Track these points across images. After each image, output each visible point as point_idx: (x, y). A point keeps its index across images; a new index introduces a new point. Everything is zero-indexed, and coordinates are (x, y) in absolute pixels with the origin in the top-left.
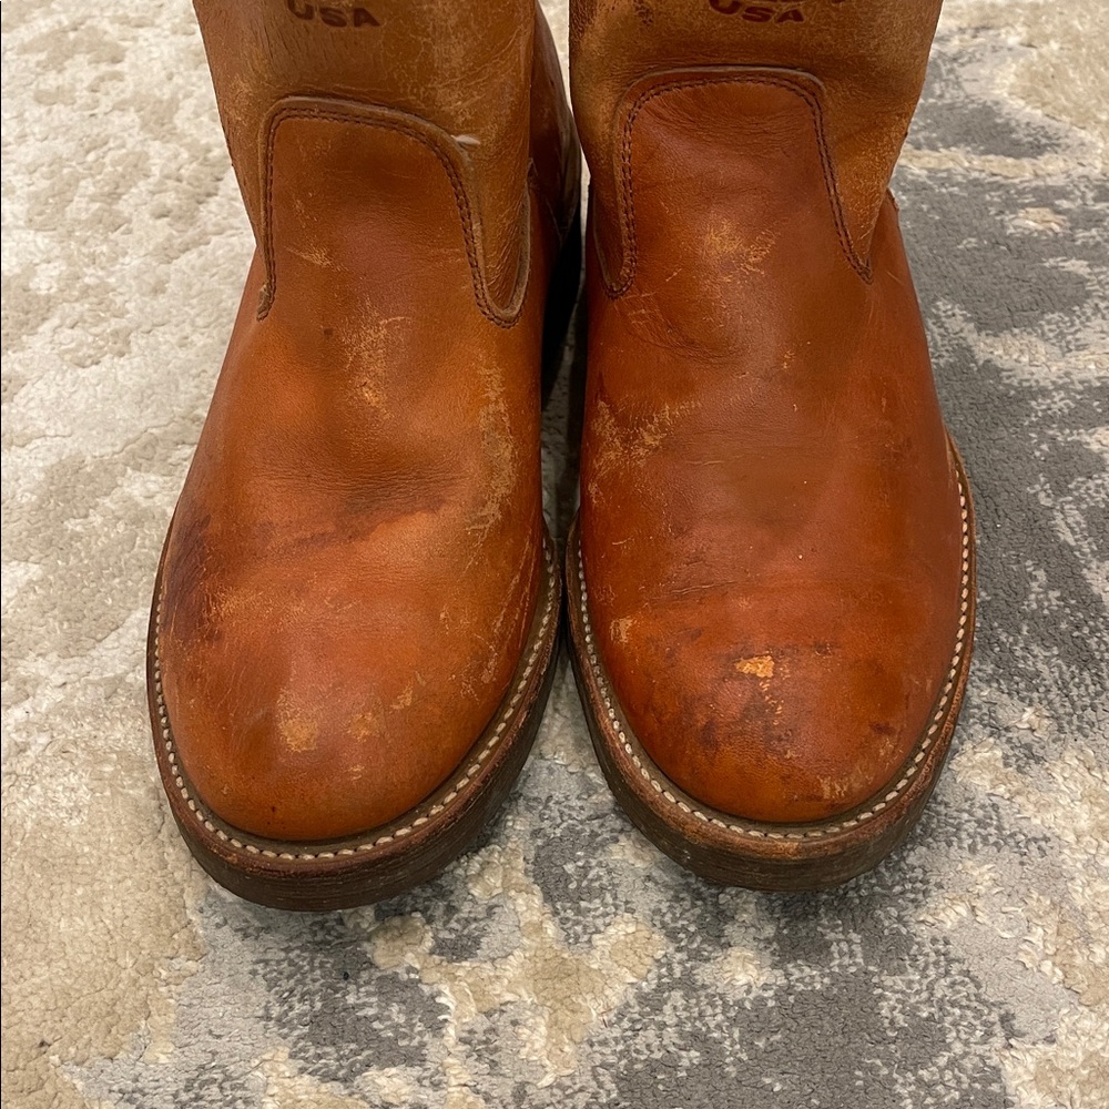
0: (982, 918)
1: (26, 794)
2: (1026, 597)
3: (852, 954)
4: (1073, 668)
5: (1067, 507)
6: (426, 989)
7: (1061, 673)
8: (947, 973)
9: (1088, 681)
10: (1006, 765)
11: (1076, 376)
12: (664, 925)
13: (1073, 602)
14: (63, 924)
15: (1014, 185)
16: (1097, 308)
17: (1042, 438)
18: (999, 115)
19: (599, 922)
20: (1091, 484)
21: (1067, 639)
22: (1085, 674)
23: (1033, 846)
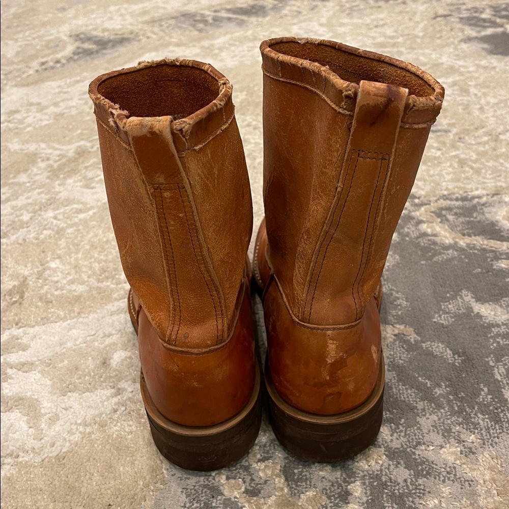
0: (443, 505)
1: (115, 426)
2: (479, 396)
4: (492, 423)
5: (500, 367)
6: (240, 505)
7: (488, 424)
9: (497, 428)
10: (461, 454)
12: (326, 494)
13: (496, 400)
14: (121, 469)
15: (499, 251)
17: (495, 341)
18: (497, 226)
19: (304, 490)
21: (492, 413)
22: (497, 426)
23: (467, 483)
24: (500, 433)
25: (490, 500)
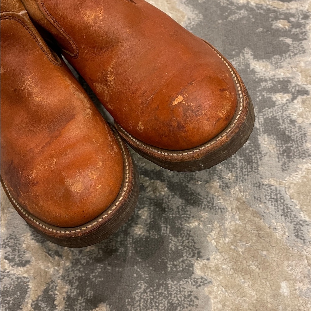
0: (201, 226)
3: (167, 230)
4: (246, 164)
5: (260, 116)
7: (242, 164)
8: (188, 239)
9: (249, 168)
10: (220, 188)
11: (277, 76)
13: (252, 145)
15: (279, 11)
16: (290, 55)
17: (261, 95)
20: (269, 110)
21: (247, 155)
22: (249, 166)
23: (220, 210)
24: (250, 172)
25: (233, 223)
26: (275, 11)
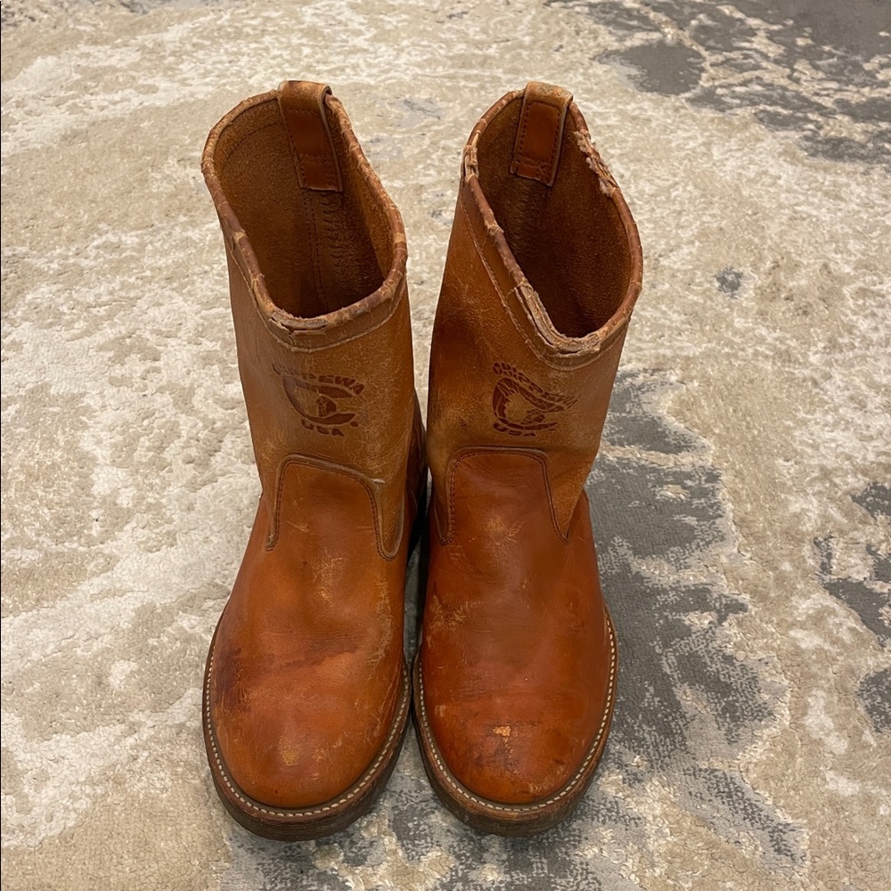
0: (605, 854)
2: (643, 700)
3: (543, 868)
4: (662, 737)
5: (669, 654)
6: (340, 879)
7: (656, 739)
8: (586, 878)
9: (668, 744)
10: (624, 783)
11: (683, 583)
12: (455, 853)
13: (666, 703)
14: (162, 844)
15: (663, 470)
16: (698, 546)
17: (661, 617)
19: (424, 850)
20: (682, 642)
21: (661, 722)
22: (667, 740)
23: (632, 822)
24: (672, 750)
25: (662, 842)
26: (654, 470)
